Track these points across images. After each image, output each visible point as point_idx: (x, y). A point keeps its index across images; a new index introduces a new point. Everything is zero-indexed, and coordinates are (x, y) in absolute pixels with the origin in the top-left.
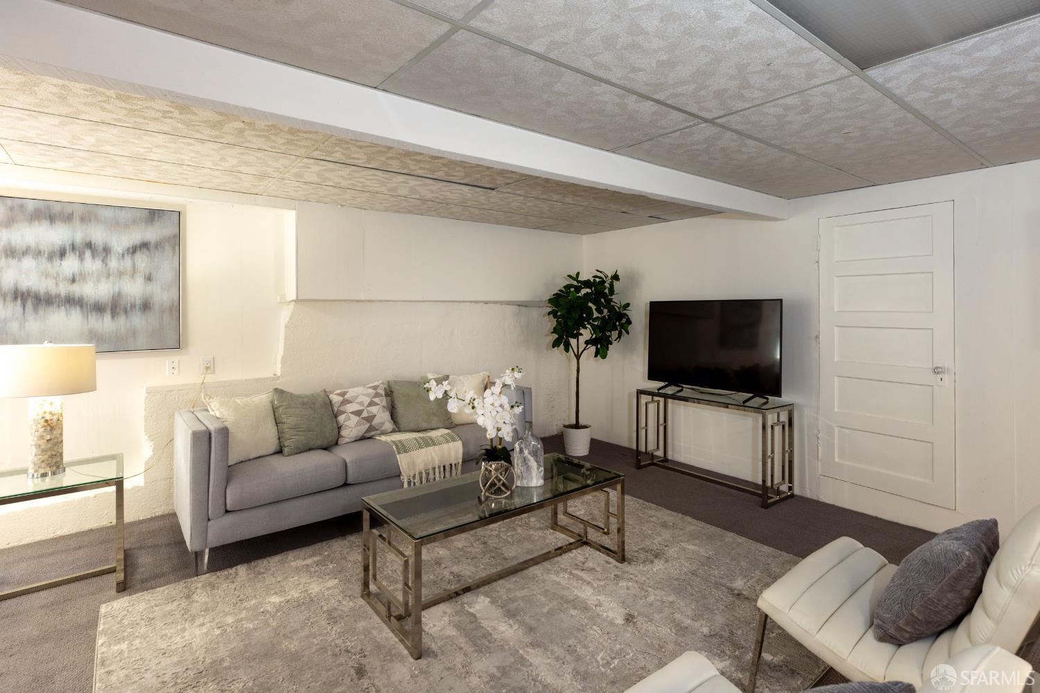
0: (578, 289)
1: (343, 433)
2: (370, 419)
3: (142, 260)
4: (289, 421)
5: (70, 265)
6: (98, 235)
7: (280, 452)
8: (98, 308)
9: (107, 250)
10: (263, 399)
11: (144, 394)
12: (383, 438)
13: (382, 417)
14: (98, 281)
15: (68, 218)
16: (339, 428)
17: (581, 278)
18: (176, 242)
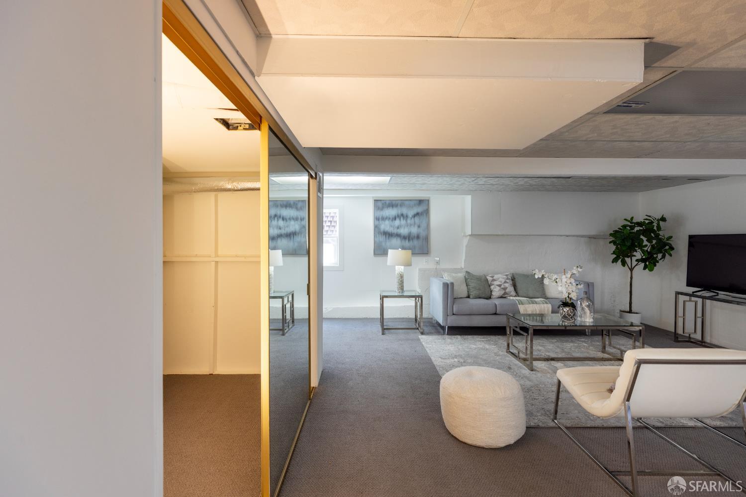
0: (632, 228)
1: (493, 293)
2: (505, 289)
3: (417, 219)
4: (472, 285)
5: (397, 222)
6: (404, 211)
7: (468, 297)
8: (404, 238)
9: (407, 216)
10: (461, 275)
11: (418, 271)
12: (511, 298)
13: (510, 289)
14: (405, 228)
15: (396, 206)
16: (491, 291)
17: (634, 221)
18: (427, 212)
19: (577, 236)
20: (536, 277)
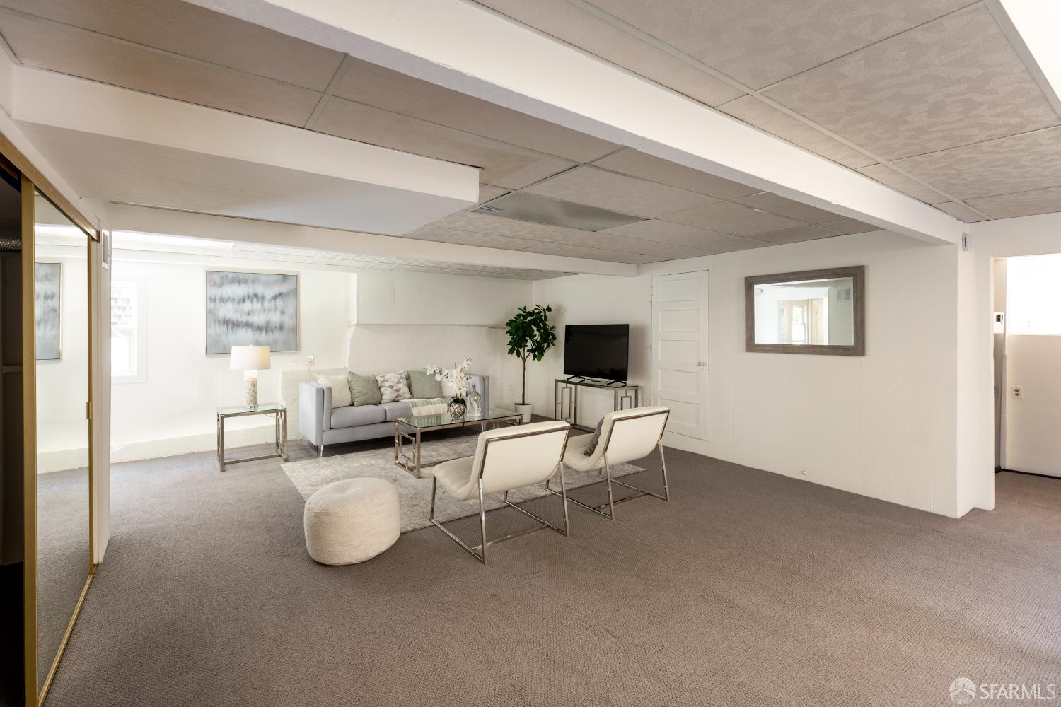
0: (525, 317)
1: (383, 397)
2: (397, 390)
3: (279, 302)
4: (357, 388)
5: (247, 306)
6: (259, 290)
7: (352, 404)
8: (260, 329)
9: (263, 298)
10: (343, 377)
11: (281, 375)
12: (405, 400)
13: (404, 390)
14: (260, 314)
15: (246, 281)
16: (381, 395)
17: (527, 310)
18: (295, 292)
19: (478, 326)
20: (428, 373)
